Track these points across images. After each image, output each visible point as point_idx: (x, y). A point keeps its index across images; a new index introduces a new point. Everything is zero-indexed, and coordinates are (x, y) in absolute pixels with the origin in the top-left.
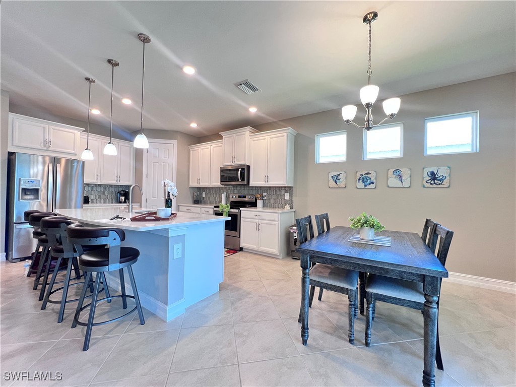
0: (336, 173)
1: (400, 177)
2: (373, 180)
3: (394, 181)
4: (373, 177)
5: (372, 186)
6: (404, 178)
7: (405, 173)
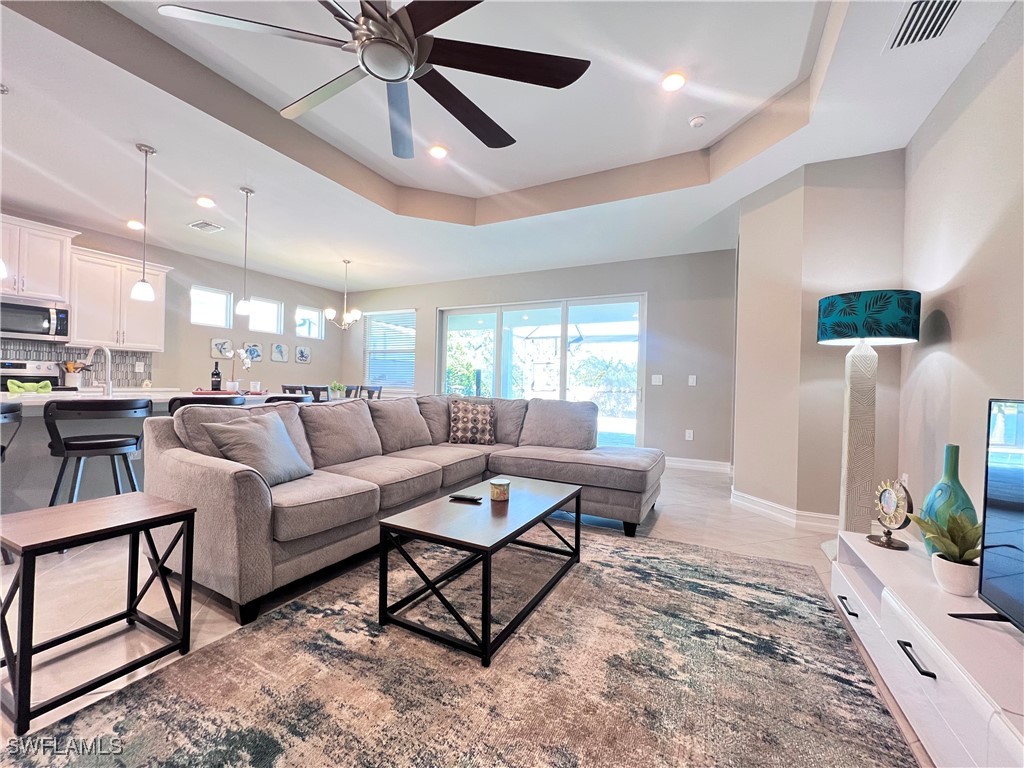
0: (222, 341)
1: (281, 352)
2: (260, 353)
3: (276, 356)
4: (259, 349)
5: (259, 359)
6: (284, 353)
7: (284, 348)
